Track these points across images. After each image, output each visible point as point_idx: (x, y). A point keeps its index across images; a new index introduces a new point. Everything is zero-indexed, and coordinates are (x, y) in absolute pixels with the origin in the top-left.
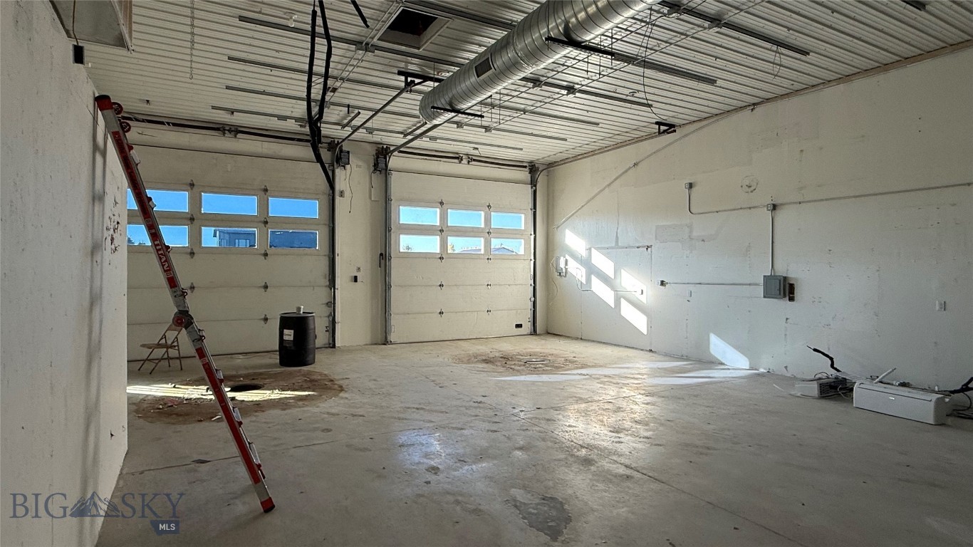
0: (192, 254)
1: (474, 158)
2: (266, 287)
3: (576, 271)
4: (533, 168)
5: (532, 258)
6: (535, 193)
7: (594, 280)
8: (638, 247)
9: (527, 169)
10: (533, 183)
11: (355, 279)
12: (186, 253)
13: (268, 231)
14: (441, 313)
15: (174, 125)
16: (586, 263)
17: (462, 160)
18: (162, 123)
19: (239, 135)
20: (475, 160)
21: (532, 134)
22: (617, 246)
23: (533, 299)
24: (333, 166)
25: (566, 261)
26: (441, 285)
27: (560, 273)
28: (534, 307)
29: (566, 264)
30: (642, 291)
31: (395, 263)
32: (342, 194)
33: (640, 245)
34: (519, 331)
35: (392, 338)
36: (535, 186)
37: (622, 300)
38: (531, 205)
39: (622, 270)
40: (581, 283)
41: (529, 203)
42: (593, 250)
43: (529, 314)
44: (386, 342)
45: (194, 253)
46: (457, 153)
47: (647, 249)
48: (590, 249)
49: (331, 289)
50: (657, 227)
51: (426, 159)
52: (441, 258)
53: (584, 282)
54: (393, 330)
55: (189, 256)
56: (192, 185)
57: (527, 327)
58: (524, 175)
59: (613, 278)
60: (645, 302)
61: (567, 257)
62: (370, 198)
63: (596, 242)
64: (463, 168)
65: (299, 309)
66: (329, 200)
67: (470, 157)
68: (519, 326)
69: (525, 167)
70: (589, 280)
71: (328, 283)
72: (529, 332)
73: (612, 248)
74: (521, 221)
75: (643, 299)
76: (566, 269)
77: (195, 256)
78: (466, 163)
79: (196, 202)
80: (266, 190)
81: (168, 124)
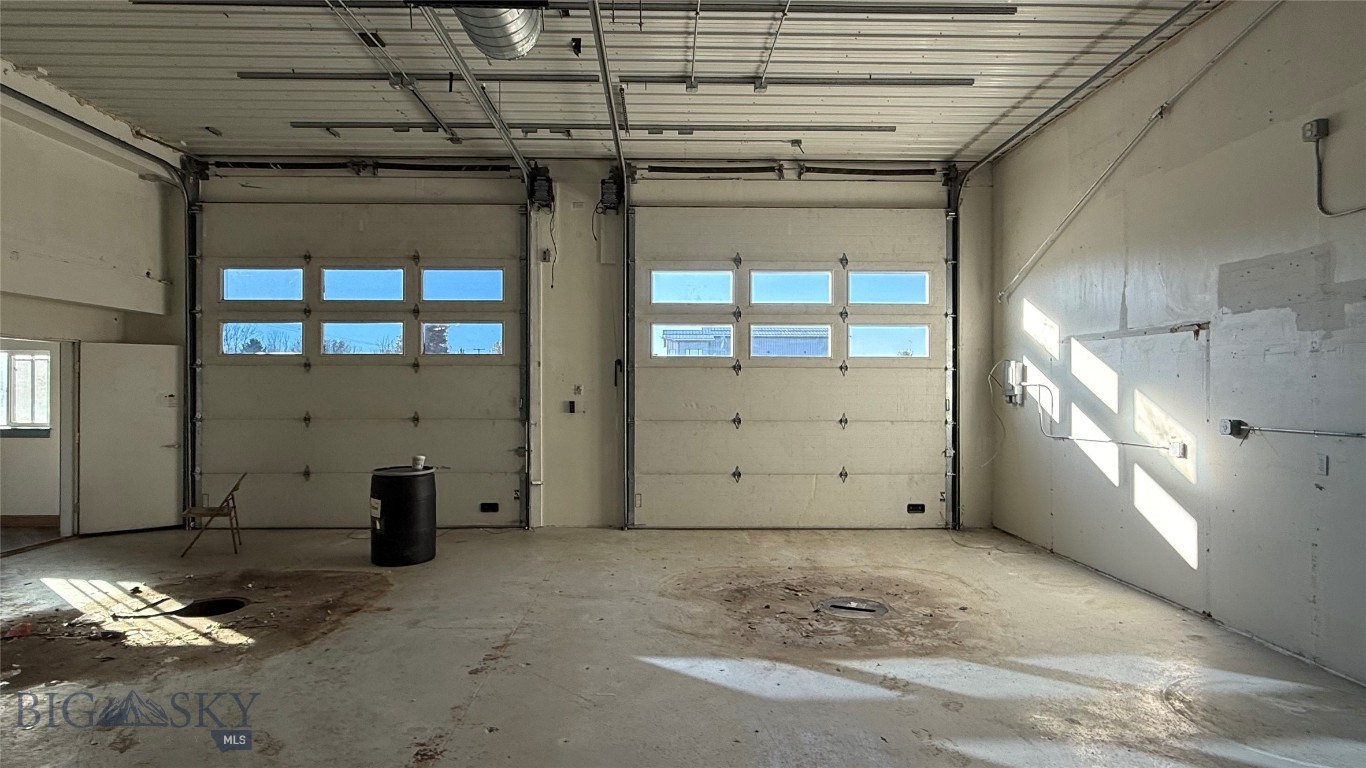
0: (307, 365)
1: (808, 165)
2: (416, 419)
3: (1042, 393)
4: (952, 173)
5: (950, 364)
6: (955, 224)
7: (1077, 414)
8: (1173, 330)
9: (939, 175)
10: (952, 204)
11: (571, 407)
12: (299, 365)
13: (419, 328)
14: (737, 474)
15: (284, 166)
16: (1060, 373)
17: (780, 170)
18: (266, 166)
19: (381, 172)
20: (809, 170)
21: (870, 81)
22: (1125, 331)
23: (951, 452)
24: (527, 208)
25: (1024, 369)
26: (737, 421)
27: (1011, 397)
28: (954, 471)
29: (1024, 378)
30: (1185, 448)
31: (640, 376)
32: (545, 256)
33: (1179, 322)
34: (917, 519)
35: (640, 516)
36: (956, 211)
37: (1137, 468)
38: (944, 252)
39: (1137, 392)
40: (1052, 420)
41: (941, 248)
42: (1074, 343)
43: (943, 484)
44: (625, 524)
45: (309, 365)
46: (774, 160)
47: (1197, 333)
48: (1068, 340)
49: (524, 425)
50: (1225, 271)
51: (709, 178)
52: (737, 368)
53: (1056, 417)
54: (638, 502)
55: (303, 369)
56: (308, 257)
57: (937, 512)
58: (932, 189)
59: (1116, 411)
60: (1193, 480)
61: (1026, 362)
62: (599, 260)
63: (1081, 324)
64: (790, 188)
65: (416, 461)
66: (521, 268)
67: (802, 163)
68: (917, 508)
69: (932, 172)
70: (1066, 415)
71: (518, 414)
72: (942, 524)
73: (1113, 335)
74: (924, 286)
75: (1188, 468)
76: (1024, 388)
77: (312, 369)
78: (795, 177)
79: (313, 284)
80: (416, 258)
81: (275, 165)
